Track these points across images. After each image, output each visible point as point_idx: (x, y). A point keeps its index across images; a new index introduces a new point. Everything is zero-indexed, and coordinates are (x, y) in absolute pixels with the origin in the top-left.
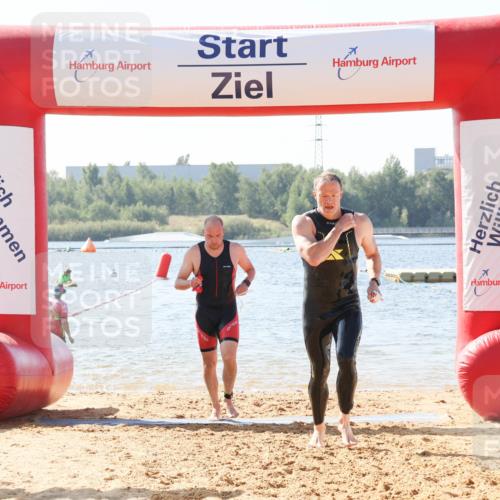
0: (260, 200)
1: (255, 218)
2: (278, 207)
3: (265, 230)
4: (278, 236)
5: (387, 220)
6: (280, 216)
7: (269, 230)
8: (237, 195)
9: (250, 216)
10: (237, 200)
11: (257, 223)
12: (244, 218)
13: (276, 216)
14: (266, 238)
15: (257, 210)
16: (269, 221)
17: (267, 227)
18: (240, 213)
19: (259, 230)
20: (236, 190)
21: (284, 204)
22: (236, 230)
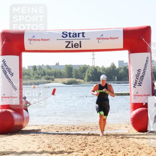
0: (78, 74)
1: (77, 79)
2: (83, 76)
3: (80, 82)
4: (83, 84)
5: (111, 79)
6: (84, 78)
7: (81, 82)
8: (72, 73)
9: (76, 78)
10: (72, 74)
11: (78, 80)
12: (74, 79)
13: (83, 79)
14: (80, 84)
15: (78, 77)
16: (81, 80)
17: (80, 81)
18: (73, 78)
19: (78, 82)
20: (72, 72)
21: (85, 75)
22: (72, 82)
